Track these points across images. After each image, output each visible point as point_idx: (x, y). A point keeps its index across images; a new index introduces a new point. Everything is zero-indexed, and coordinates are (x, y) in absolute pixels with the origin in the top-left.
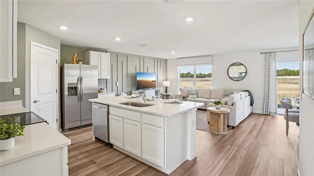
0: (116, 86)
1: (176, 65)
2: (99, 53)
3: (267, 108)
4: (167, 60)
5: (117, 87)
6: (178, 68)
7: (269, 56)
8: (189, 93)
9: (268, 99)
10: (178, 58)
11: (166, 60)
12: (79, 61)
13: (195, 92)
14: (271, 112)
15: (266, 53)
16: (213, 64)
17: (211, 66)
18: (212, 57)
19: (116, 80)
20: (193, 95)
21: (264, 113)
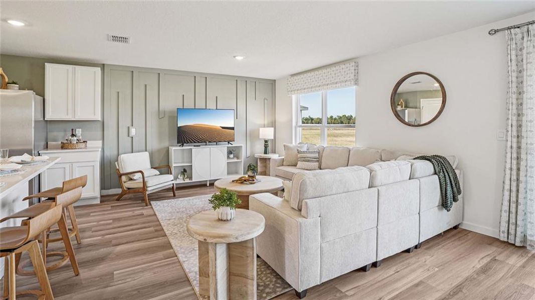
0: (129, 136)
1: (288, 92)
2: (70, 67)
3: (513, 220)
4: (275, 80)
5: (130, 139)
6: (294, 97)
7: (523, 38)
8: (299, 155)
9: (518, 191)
10: (293, 75)
11: (273, 82)
12: (8, 83)
13: (317, 155)
14: (529, 238)
15: (509, 28)
16: (356, 82)
17: (355, 87)
18: (354, 64)
19: (129, 125)
20: (308, 161)
21: (503, 237)
